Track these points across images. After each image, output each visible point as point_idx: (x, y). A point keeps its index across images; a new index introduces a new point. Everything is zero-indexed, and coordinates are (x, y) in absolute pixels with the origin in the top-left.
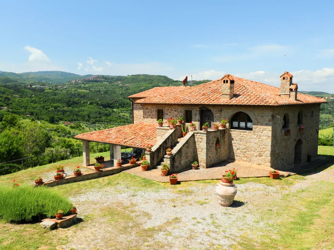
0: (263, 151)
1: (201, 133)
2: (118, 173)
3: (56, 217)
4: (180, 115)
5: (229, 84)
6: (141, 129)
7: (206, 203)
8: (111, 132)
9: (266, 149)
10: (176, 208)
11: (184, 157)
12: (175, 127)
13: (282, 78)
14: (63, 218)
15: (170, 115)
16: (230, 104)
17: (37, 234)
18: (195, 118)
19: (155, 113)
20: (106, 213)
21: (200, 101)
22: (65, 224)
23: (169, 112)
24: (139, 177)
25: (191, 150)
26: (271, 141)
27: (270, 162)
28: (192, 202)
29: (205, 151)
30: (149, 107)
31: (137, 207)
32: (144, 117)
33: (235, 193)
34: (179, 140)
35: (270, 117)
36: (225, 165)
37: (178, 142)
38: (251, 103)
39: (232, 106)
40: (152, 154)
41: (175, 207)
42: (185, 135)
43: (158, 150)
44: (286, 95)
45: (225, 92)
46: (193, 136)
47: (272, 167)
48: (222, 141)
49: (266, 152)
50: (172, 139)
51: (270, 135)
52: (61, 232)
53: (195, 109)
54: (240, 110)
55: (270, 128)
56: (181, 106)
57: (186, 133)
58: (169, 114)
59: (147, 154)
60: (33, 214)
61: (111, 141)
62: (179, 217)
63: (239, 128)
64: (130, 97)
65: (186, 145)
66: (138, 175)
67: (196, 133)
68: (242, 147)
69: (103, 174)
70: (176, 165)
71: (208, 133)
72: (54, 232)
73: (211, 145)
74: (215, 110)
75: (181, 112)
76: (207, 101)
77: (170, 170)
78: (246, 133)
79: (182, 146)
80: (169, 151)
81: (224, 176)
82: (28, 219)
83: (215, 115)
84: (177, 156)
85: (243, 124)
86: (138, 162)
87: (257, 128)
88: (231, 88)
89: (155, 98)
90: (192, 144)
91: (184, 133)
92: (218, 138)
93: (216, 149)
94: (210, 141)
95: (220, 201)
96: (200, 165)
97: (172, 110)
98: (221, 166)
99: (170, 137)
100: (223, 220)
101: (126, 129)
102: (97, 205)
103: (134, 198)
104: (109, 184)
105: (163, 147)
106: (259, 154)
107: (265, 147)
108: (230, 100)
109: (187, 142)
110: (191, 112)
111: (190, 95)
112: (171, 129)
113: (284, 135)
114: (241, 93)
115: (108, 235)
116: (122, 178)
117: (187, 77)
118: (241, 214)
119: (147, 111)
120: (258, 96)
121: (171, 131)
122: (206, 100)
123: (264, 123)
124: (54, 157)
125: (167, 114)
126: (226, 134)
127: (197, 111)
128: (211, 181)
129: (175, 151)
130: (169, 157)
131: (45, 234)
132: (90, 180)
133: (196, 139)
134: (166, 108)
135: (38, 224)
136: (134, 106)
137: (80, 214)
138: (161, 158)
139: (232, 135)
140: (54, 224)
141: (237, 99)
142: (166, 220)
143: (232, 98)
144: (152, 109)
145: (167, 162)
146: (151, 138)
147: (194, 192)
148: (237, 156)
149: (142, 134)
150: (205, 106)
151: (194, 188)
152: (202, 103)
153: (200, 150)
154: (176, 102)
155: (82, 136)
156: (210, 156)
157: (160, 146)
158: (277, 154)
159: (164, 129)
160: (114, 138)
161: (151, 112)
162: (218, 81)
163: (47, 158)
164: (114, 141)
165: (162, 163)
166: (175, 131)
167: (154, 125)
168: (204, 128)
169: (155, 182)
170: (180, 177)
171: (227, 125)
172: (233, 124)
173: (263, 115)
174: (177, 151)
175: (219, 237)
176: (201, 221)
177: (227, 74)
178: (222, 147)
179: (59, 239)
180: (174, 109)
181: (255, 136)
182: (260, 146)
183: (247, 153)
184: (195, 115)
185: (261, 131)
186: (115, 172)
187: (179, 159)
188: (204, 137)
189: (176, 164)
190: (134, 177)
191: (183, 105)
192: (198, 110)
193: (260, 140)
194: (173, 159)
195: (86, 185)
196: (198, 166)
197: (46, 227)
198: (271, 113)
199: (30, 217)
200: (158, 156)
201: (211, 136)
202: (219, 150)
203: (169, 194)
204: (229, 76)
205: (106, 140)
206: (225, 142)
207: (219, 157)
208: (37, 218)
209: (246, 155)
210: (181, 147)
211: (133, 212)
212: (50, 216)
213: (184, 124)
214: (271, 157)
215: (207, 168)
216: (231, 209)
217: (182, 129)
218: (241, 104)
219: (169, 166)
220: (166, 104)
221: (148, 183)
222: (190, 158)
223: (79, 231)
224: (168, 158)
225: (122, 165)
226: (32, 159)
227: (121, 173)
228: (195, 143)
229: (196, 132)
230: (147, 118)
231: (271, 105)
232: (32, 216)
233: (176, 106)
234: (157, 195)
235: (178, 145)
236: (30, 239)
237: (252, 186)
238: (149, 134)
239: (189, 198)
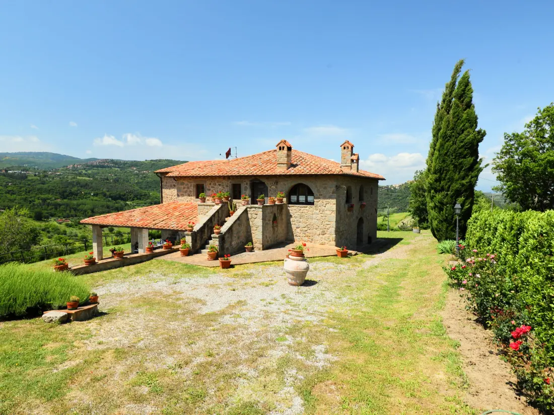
0: (327, 228)
1: (256, 208)
2: (148, 260)
3: (68, 306)
4: (225, 191)
5: (285, 151)
6: (175, 208)
7: (272, 284)
8: (133, 214)
9: (329, 226)
10: (236, 291)
11: (235, 237)
12: (221, 202)
13: (343, 147)
14: (78, 308)
15: (212, 191)
16: (288, 174)
17: (38, 330)
18: (245, 193)
19: (193, 189)
20: (141, 303)
21: (251, 172)
22: (82, 315)
23: (212, 187)
24: (178, 263)
25: (243, 229)
26: (335, 215)
27: (335, 241)
28: (255, 284)
29: (261, 228)
30: (186, 182)
31: (182, 294)
32: (178, 196)
33: (307, 268)
34: (226, 219)
35: (334, 188)
36: (284, 247)
37: (226, 222)
38: (313, 172)
39: (290, 176)
40: (195, 235)
41: (234, 290)
42: (232, 214)
43: (202, 230)
44: (347, 167)
45: (281, 161)
46: (246, 211)
47: (336, 246)
48: (279, 218)
49: (330, 229)
50: (219, 217)
51: (335, 209)
52: (77, 326)
53: (245, 181)
54: (300, 182)
55: (334, 201)
56: (227, 178)
57: (234, 212)
58: (211, 189)
59: (188, 235)
60: (29, 305)
61: (135, 223)
62: (243, 300)
63: (298, 203)
64: (158, 171)
65: (238, 222)
66: (177, 260)
67: (250, 208)
68: (302, 225)
69: (128, 261)
70: (226, 247)
71: (264, 208)
72: (67, 326)
73: (267, 221)
74: (269, 183)
75: (227, 186)
76: (260, 172)
77: (219, 253)
78: (306, 208)
79: (232, 223)
80: (218, 229)
81: (293, 249)
82: (20, 313)
83: (269, 188)
84: (227, 236)
85: (302, 198)
86: (175, 247)
87: (319, 202)
88: (288, 156)
89: (193, 171)
90: (244, 221)
91: (231, 211)
92: (275, 215)
93: (273, 227)
94: (266, 216)
95: (290, 280)
96: (254, 247)
97: (216, 185)
98: (280, 247)
99: (217, 214)
100: (298, 299)
101: (155, 209)
102: (125, 297)
103: (176, 285)
104: (137, 272)
105: (208, 226)
106: (323, 231)
107: (329, 223)
108: (287, 169)
109: (239, 219)
110: (239, 185)
111: (237, 166)
112: (217, 204)
113: (347, 211)
114: (299, 163)
115: (151, 323)
116: (154, 266)
117: (230, 149)
118: (318, 292)
119: (182, 187)
120: (319, 166)
121: (217, 207)
122: (258, 170)
123: (327, 196)
124: (49, 252)
125: (209, 190)
126: (284, 211)
127: (247, 184)
128: (272, 262)
129: (224, 229)
130: (217, 236)
131: (52, 329)
132: (109, 271)
133: (250, 216)
134: (208, 182)
135: (37, 319)
136: (163, 184)
137: (101, 307)
138: (205, 240)
139: (290, 211)
140: (66, 315)
141: (295, 169)
142: (228, 305)
143: (289, 168)
144: (189, 184)
145: (214, 243)
146: (190, 218)
147: (254, 275)
148: (296, 236)
149: (177, 214)
150: (258, 178)
151: (252, 271)
152: (254, 173)
153: (255, 228)
154: (221, 174)
155: (92, 220)
156: (266, 236)
157: (205, 224)
158: (341, 232)
159: (208, 206)
160: (138, 220)
161: (188, 188)
162: (270, 152)
163: (38, 254)
164: (139, 223)
165: (207, 246)
166: (221, 207)
167: (192, 203)
168: (259, 201)
169: (201, 267)
170: (233, 260)
171: (285, 200)
172: (292, 198)
173: (327, 186)
174: (226, 230)
175: (302, 314)
176: (272, 301)
177: (283, 139)
178: (279, 225)
179: (77, 333)
180: (218, 182)
181: (318, 211)
182: (323, 223)
183: (309, 231)
184: (246, 189)
185: (324, 205)
186: (145, 259)
187: (230, 240)
188: (260, 212)
189: (227, 245)
190: (171, 264)
191: (229, 177)
192: (249, 183)
193: (322, 215)
194: (222, 238)
195: (104, 276)
196: (253, 248)
197: (52, 320)
198: (335, 183)
199: (23, 309)
200: (202, 238)
201: (268, 211)
202: (276, 228)
203: (222, 278)
204: (285, 141)
205: (128, 223)
206: (282, 219)
207: (277, 237)
208: (35, 311)
209: (307, 234)
210: (231, 225)
211: (178, 299)
212: (57, 305)
213: (231, 201)
214: (336, 234)
215: (263, 250)
216: (304, 289)
217: (229, 206)
218: (301, 173)
219: (217, 247)
220: (208, 177)
221: (191, 269)
222: (243, 239)
223: (106, 322)
224: (216, 238)
225: (154, 251)
226: (13, 256)
227: (154, 260)
228: (248, 219)
229: (249, 206)
230: (183, 195)
231: (335, 173)
232: (28, 307)
233: (221, 180)
234: (207, 280)
235: (225, 224)
236: (26, 336)
237: (320, 264)
238: (187, 214)
239: (249, 281)
